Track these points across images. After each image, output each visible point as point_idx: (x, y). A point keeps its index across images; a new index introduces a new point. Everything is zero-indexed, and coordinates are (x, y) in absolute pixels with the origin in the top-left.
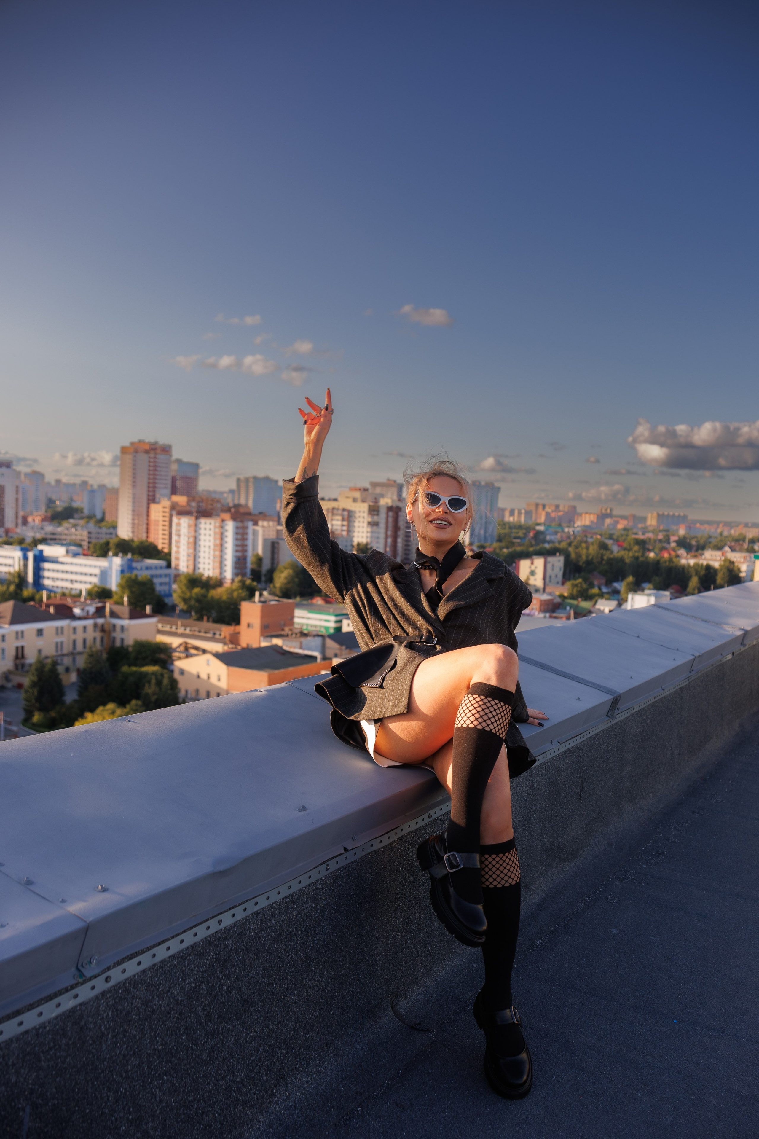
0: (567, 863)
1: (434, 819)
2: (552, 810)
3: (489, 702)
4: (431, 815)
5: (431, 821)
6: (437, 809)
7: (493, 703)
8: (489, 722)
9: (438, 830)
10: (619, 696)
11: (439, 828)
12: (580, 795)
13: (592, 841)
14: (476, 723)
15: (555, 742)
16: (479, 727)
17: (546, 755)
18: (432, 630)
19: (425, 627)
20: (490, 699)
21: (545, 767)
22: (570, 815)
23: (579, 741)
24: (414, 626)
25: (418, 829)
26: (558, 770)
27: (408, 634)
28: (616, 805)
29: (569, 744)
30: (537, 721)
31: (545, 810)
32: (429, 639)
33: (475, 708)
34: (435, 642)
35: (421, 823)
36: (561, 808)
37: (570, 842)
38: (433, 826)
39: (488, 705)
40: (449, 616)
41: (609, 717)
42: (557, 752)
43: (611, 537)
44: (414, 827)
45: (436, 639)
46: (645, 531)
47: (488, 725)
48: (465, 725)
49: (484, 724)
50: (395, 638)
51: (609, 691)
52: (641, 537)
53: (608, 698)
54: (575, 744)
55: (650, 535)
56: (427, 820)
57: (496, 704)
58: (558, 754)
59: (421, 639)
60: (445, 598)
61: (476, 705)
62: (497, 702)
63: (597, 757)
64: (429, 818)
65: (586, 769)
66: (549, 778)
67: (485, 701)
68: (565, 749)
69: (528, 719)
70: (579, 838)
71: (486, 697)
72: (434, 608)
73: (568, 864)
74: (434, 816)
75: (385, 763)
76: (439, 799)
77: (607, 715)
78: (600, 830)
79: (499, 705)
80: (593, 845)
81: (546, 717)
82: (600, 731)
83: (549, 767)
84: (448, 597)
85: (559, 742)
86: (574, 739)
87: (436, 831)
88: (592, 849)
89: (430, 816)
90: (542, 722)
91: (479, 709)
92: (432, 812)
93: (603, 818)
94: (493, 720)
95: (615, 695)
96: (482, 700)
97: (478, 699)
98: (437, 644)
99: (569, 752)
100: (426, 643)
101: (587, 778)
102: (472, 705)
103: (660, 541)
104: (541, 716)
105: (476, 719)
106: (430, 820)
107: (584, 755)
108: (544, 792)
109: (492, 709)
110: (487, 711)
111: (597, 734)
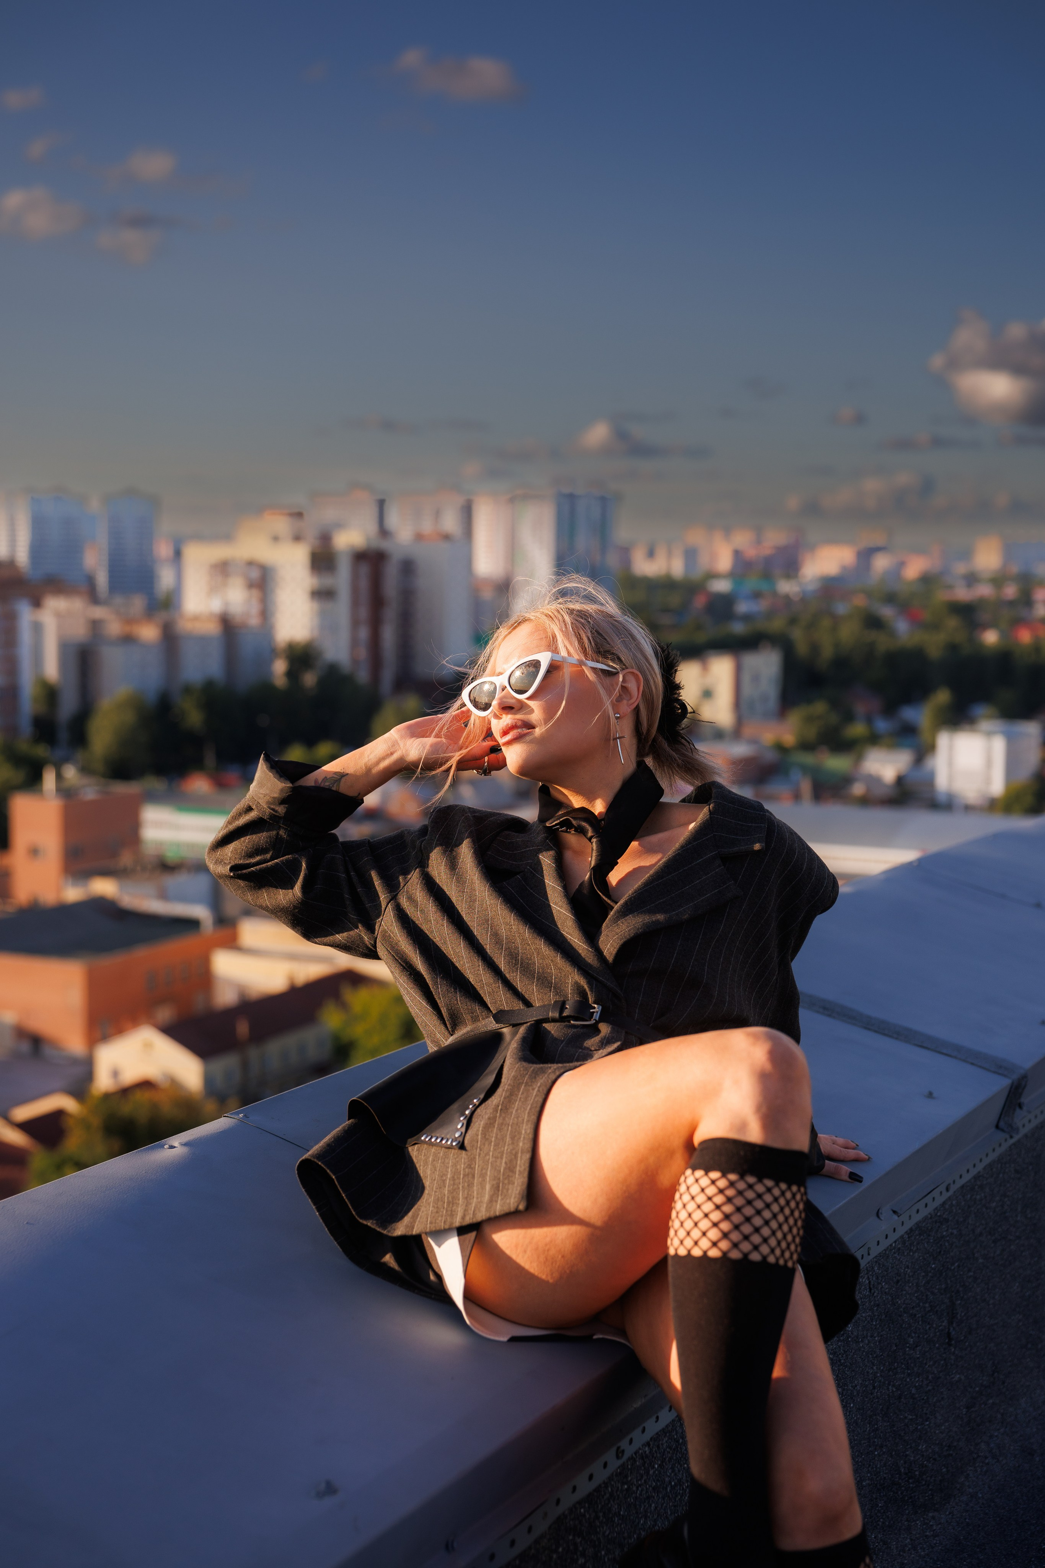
0: (931, 1514)
1: (629, 1459)
2: (889, 1384)
3: (750, 1186)
4: (622, 1448)
5: (623, 1465)
6: (636, 1434)
7: (760, 1188)
8: (756, 1239)
9: (640, 1485)
10: (1024, 1077)
11: (640, 1480)
12: (949, 1334)
13: (983, 1446)
14: (724, 1245)
15: (886, 1212)
16: (735, 1255)
17: (869, 1248)
18: (586, 987)
19: (572, 978)
20: (751, 1179)
21: (868, 1278)
22: (930, 1388)
23: (940, 1200)
24: (544, 981)
25: (595, 1490)
26: (898, 1282)
27: (528, 1004)
28: (1029, 1346)
29: (918, 1211)
30: (845, 1169)
31: (874, 1388)
32: (583, 1008)
33: (718, 1207)
34: (596, 1016)
35: (601, 1476)
36: (909, 1375)
37: (935, 1459)
38: (626, 1477)
39: (750, 1195)
40: (627, 949)
41: (1003, 1130)
42: (893, 1237)
43: (890, 598)
44: (585, 1487)
45: (597, 1008)
46: (972, 579)
47: (756, 1248)
48: (697, 1252)
49: (746, 1247)
50: (499, 1017)
51: (999, 1067)
52: (962, 594)
53: (1000, 1084)
54: (930, 1209)
55: (984, 591)
56: (614, 1464)
57: (769, 1190)
58: (895, 1242)
59: (561, 1012)
60: (616, 907)
61: (719, 1199)
62: (769, 1183)
63: (981, 1234)
64: (618, 1457)
65: (959, 1266)
66: (878, 1305)
67: (741, 1186)
68: (909, 1225)
69: (823, 1166)
70: (955, 1444)
71: (742, 1176)
72: (591, 934)
73: (933, 1518)
74: (629, 1451)
75: (501, 1333)
76: (637, 1404)
77: (997, 1127)
78: (999, 1416)
79: (776, 1192)
80: (986, 1458)
81: (862, 1155)
82: (984, 1168)
83: (877, 1278)
84: (626, 903)
85: (894, 1212)
86: (928, 1199)
87: (635, 1488)
88: (985, 1468)
89: (620, 1453)
90: (858, 1170)
91: (728, 1209)
92: (624, 1444)
93: (1004, 1383)
94: (766, 1232)
95: (1015, 1077)
96: (732, 1184)
97: (722, 1183)
98: (602, 1019)
99: (919, 1230)
100: (576, 1019)
101: (961, 1289)
102: (710, 1199)
103: (1011, 603)
104: (852, 1153)
105: (725, 1235)
106: (620, 1462)
107: (952, 1234)
108: (869, 1342)
109: (759, 1204)
110: (748, 1211)
111: (976, 1177)
